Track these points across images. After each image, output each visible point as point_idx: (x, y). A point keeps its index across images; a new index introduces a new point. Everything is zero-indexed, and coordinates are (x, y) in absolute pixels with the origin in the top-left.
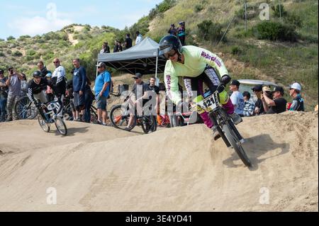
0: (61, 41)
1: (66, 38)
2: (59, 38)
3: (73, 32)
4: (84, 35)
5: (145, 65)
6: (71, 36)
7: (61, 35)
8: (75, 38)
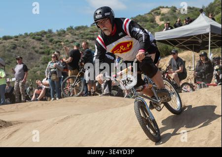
0: (148, 23)
1: (153, 21)
2: (146, 21)
3: (160, 14)
4: (169, 16)
5: (200, 41)
6: (157, 18)
7: (148, 17)
8: (162, 20)
